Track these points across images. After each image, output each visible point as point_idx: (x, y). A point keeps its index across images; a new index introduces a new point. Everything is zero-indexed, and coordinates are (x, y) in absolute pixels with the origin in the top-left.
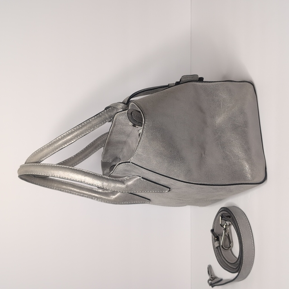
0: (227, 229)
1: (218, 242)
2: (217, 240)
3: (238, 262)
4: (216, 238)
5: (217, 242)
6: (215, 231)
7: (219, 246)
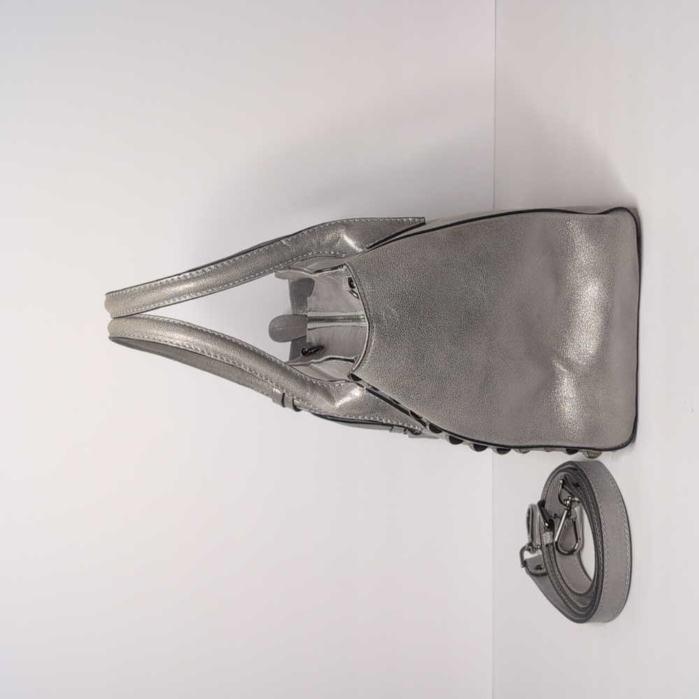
0: (572, 510)
1: (552, 533)
2: (548, 528)
3: (591, 594)
4: (547, 524)
5: (548, 533)
6: (547, 507)
7: (552, 544)
